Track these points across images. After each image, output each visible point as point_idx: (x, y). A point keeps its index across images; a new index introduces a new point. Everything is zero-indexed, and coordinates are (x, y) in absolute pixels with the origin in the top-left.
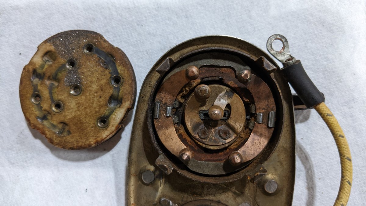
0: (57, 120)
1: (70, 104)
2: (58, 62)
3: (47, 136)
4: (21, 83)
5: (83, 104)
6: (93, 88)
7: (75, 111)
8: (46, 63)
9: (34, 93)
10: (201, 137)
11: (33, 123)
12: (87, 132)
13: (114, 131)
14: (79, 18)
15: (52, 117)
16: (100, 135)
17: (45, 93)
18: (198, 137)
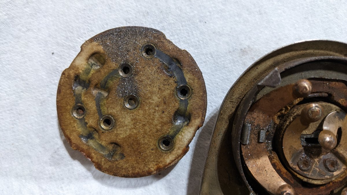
0: (107, 140)
1: (123, 120)
2: (108, 67)
3: (94, 160)
4: (59, 91)
5: (141, 120)
6: (153, 100)
7: (130, 129)
8: (91, 67)
9: (75, 104)
10: (303, 169)
11: (75, 142)
12: (146, 155)
13: (180, 156)
14: (128, 11)
15: (99, 136)
16: (163, 160)
17: (91, 105)
18: (298, 169)
